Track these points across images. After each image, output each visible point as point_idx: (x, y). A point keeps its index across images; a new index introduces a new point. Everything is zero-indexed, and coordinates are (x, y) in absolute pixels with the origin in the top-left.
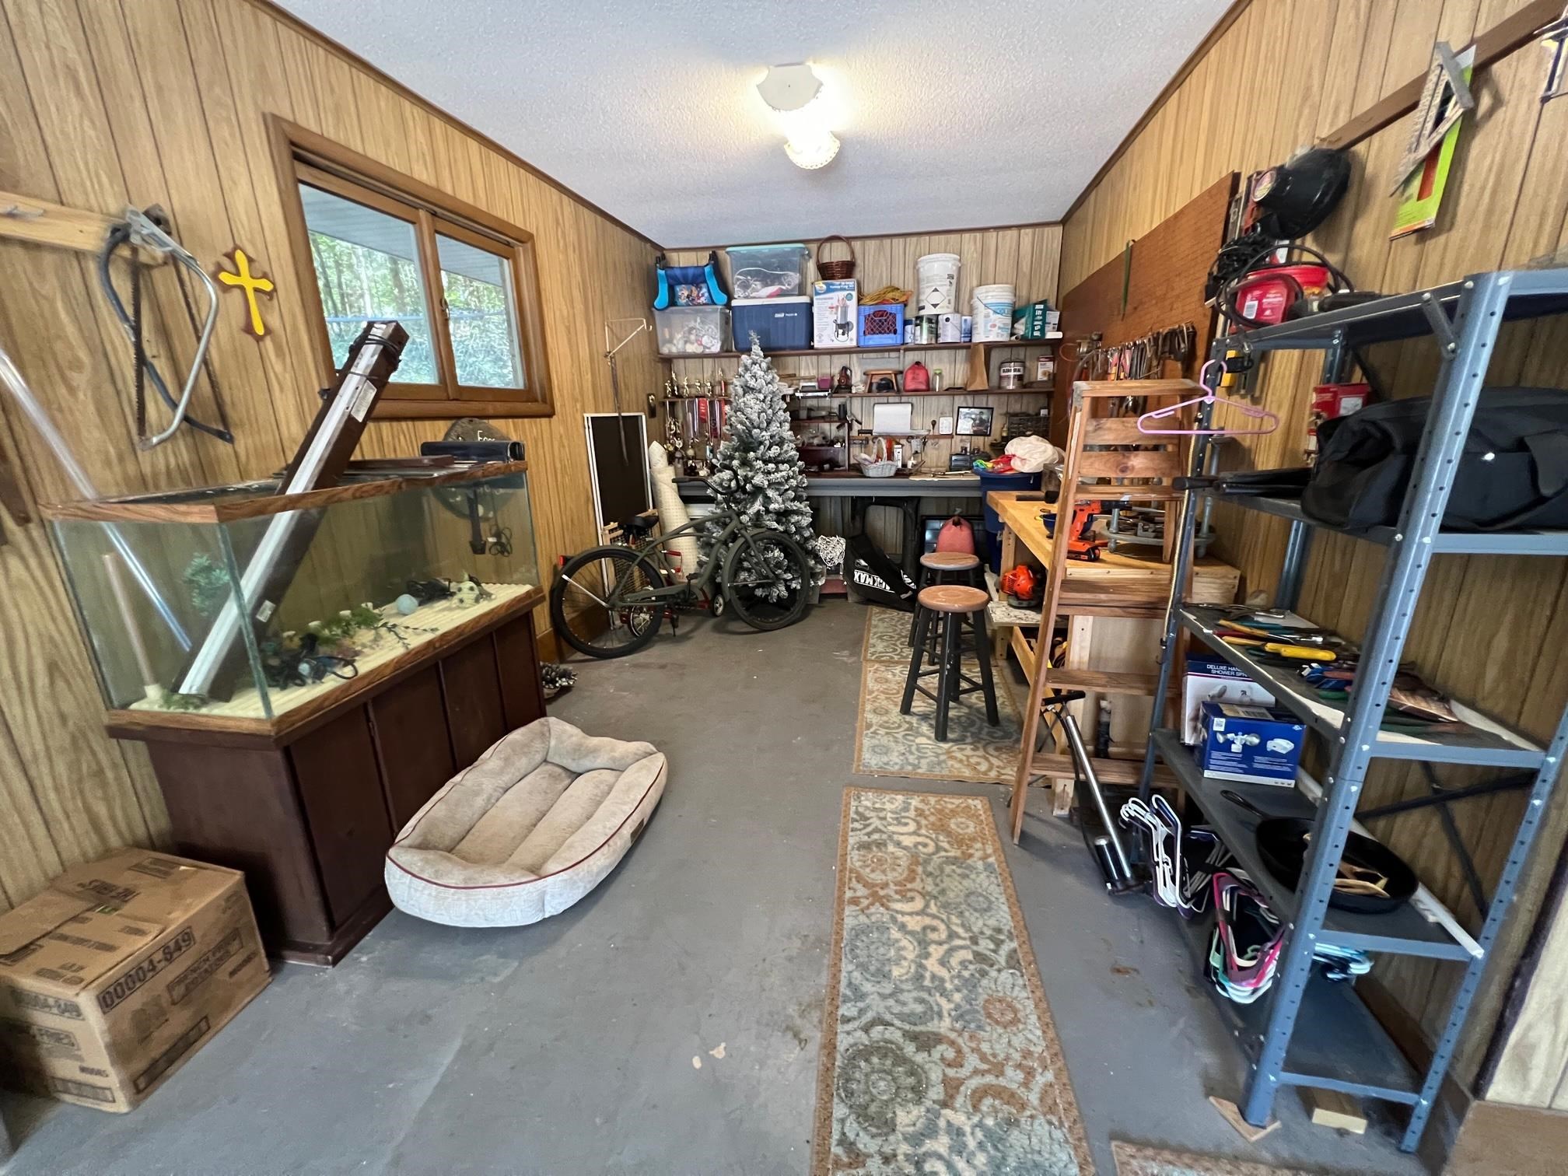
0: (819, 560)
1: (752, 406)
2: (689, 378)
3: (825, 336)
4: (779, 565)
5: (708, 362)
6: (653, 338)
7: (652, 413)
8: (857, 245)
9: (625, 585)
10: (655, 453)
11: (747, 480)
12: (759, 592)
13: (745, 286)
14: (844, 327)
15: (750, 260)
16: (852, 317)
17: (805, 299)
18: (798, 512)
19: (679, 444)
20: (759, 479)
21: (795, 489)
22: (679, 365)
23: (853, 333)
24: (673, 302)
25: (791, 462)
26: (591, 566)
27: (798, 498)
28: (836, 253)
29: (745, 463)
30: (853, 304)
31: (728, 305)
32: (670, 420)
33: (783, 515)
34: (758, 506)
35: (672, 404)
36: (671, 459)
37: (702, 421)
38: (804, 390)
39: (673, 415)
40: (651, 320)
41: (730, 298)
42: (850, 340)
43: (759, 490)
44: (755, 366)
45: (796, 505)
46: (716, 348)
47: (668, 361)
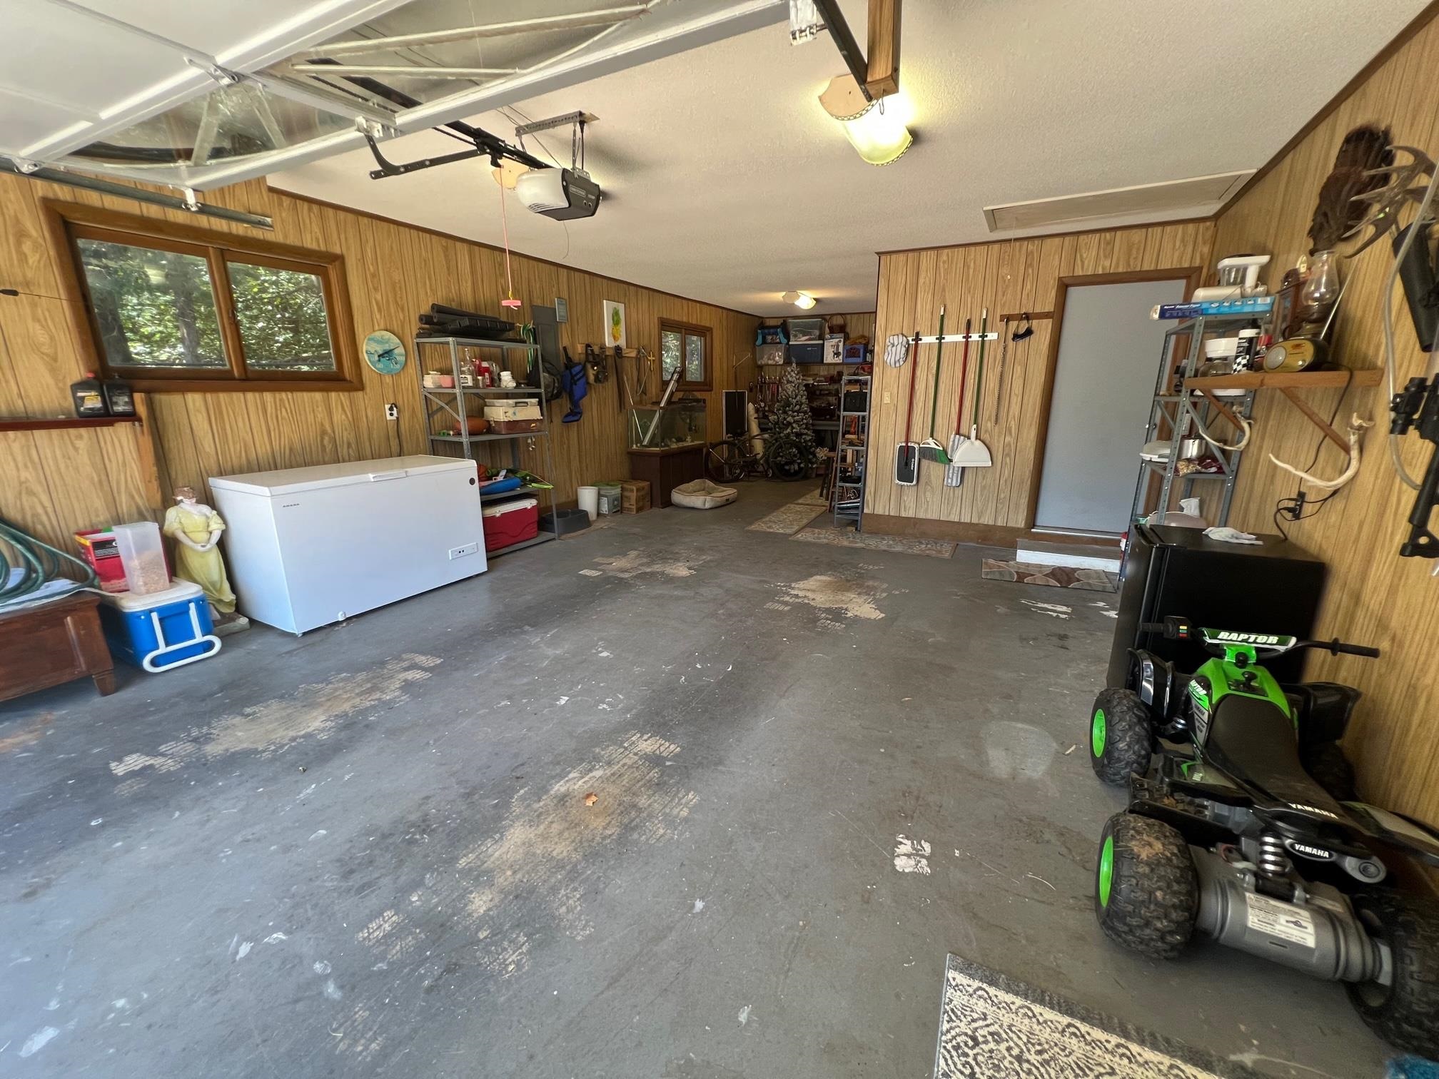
0: (815, 456)
1: (790, 388)
2: (769, 376)
3: (829, 357)
4: (795, 456)
5: (779, 368)
6: (754, 359)
7: (751, 390)
8: (848, 317)
9: (731, 456)
10: (750, 407)
11: (785, 419)
12: (787, 467)
13: (795, 336)
14: (837, 354)
15: (797, 325)
16: (841, 350)
17: (821, 342)
18: (806, 434)
19: (762, 404)
20: (790, 419)
21: (807, 424)
22: (766, 369)
23: (841, 357)
24: (764, 342)
25: (805, 413)
26: (720, 447)
27: (808, 429)
28: (838, 321)
29: (785, 412)
30: (841, 345)
31: (788, 344)
32: (759, 394)
33: (798, 435)
34: (789, 430)
35: (761, 387)
36: (757, 411)
37: (773, 395)
38: (819, 381)
39: (761, 391)
40: (754, 353)
41: (789, 341)
42: (839, 360)
43: (789, 424)
44: (793, 374)
45: (806, 431)
46: (781, 362)
47: (761, 367)
